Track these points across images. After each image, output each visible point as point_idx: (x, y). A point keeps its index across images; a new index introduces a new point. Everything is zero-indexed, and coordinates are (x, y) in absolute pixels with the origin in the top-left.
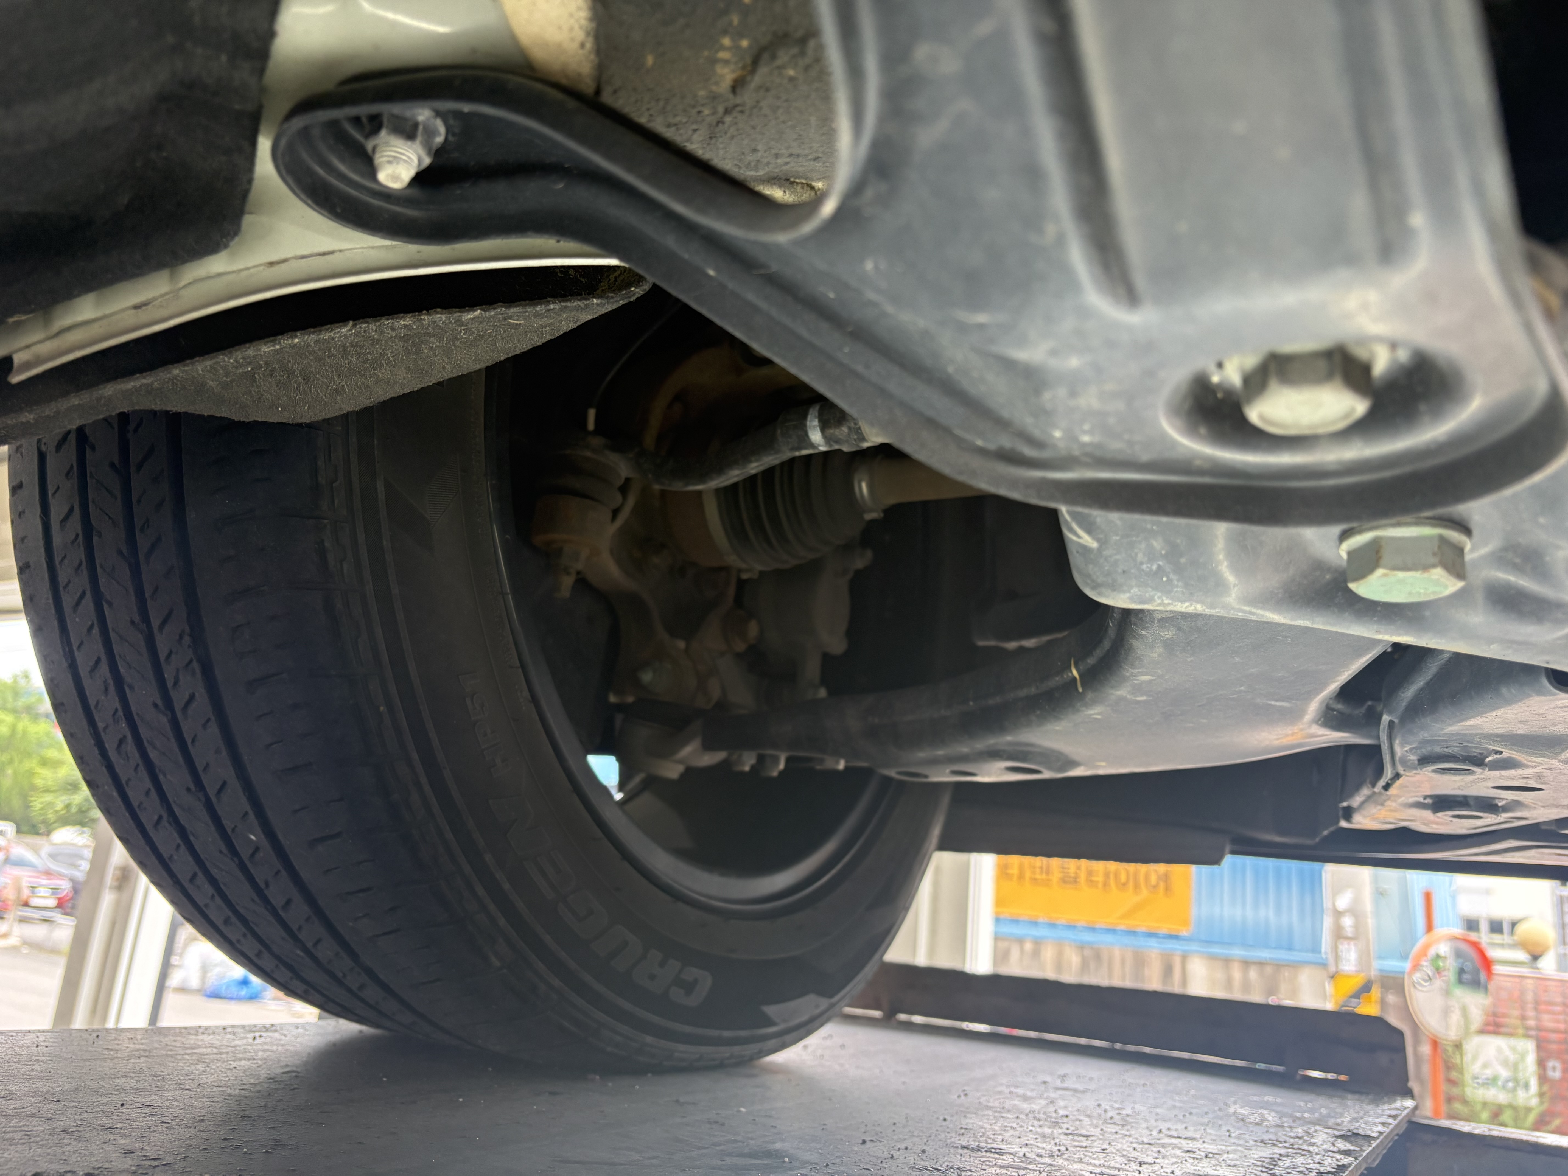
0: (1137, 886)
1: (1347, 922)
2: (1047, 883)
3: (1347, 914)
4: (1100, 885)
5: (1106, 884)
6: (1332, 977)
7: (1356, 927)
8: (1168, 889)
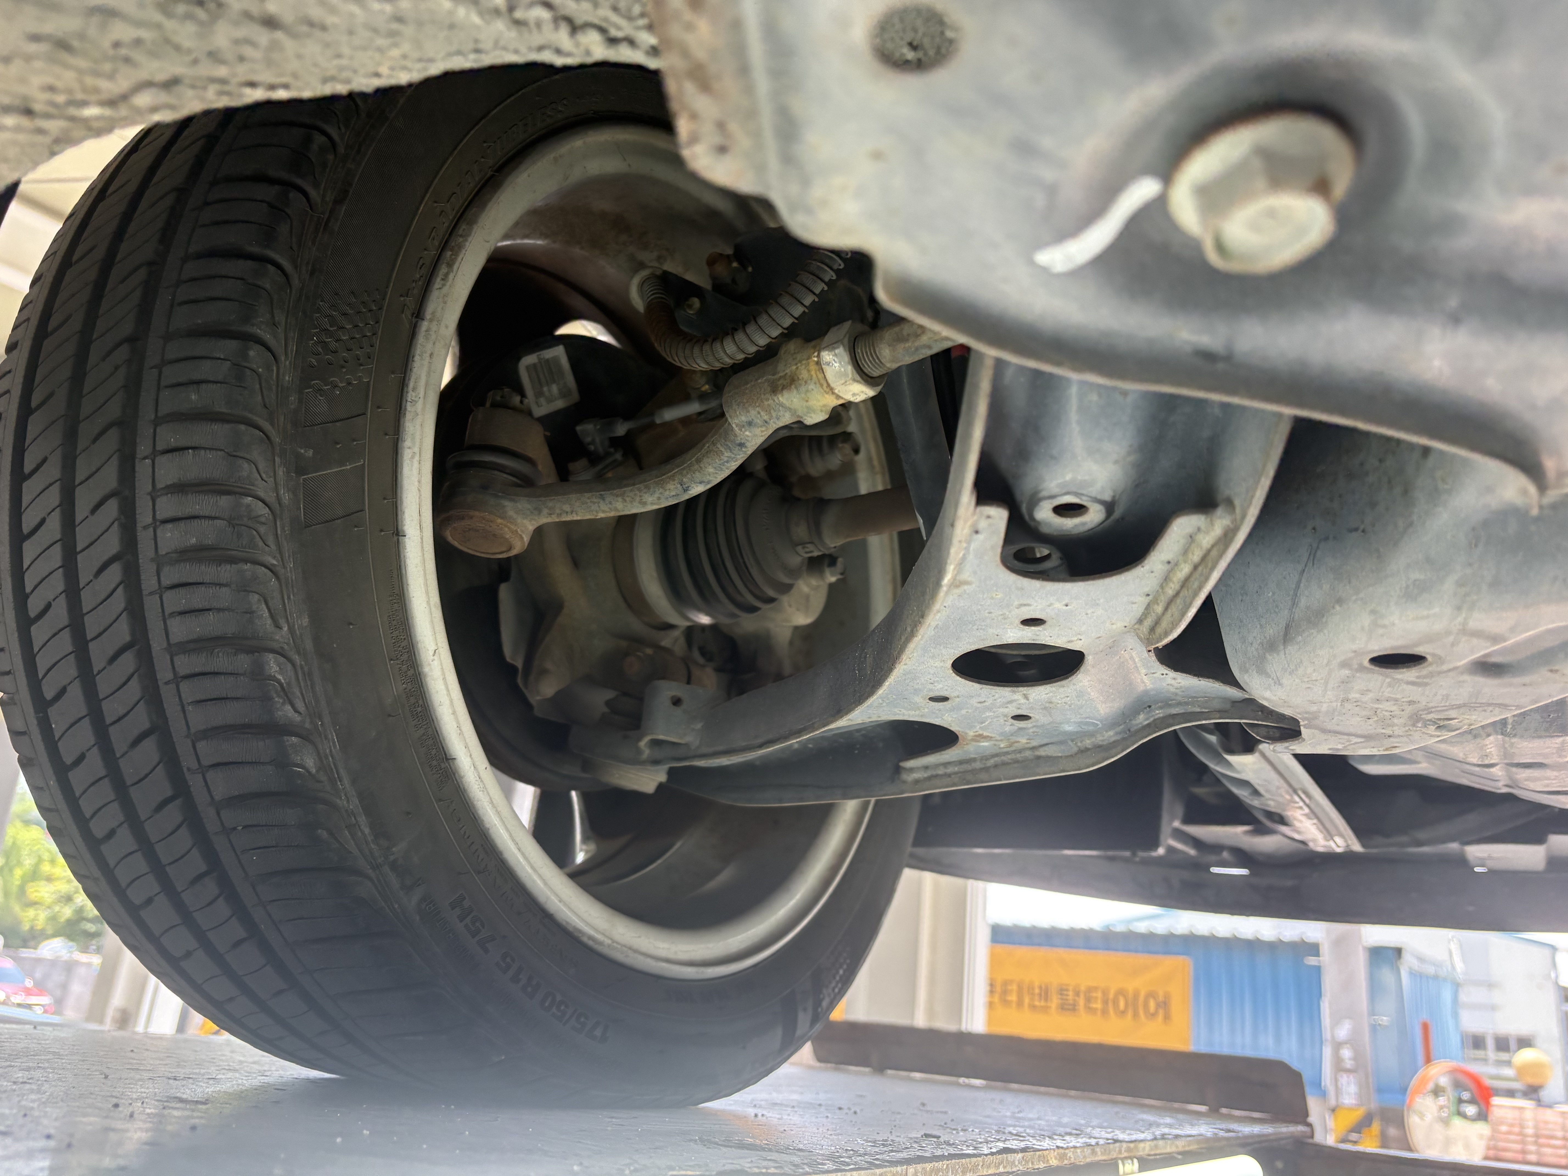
0: (1136, 1015)
1: (1346, 1053)
2: (1045, 1010)
3: (1345, 1046)
4: (1099, 1013)
5: (1105, 1012)
6: (1333, 1110)
7: (1355, 1059)
8: (1167, 1017)
